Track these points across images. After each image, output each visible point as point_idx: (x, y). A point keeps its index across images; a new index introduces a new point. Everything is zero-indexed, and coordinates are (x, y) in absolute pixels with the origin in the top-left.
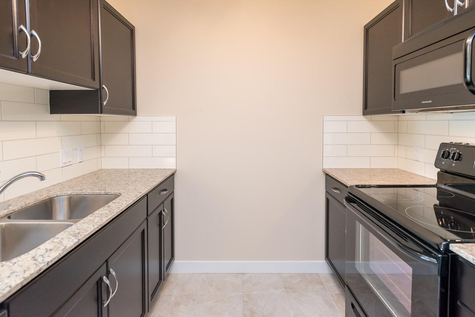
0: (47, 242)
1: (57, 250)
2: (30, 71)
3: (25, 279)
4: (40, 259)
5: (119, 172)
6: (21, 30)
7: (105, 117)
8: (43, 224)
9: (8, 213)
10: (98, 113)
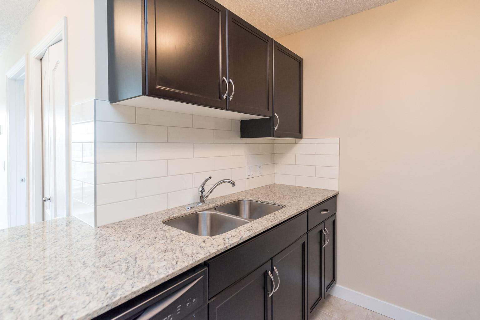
0: (232, 230)
1: (237, 238)
2: (228, 108)
3: (218, 251)
4: (227, 241)
5: (287, 187)
6: (224, 80)
7: (278, 140)
8: (232, 218)
9: (215, 206)
10: (271, 137)
